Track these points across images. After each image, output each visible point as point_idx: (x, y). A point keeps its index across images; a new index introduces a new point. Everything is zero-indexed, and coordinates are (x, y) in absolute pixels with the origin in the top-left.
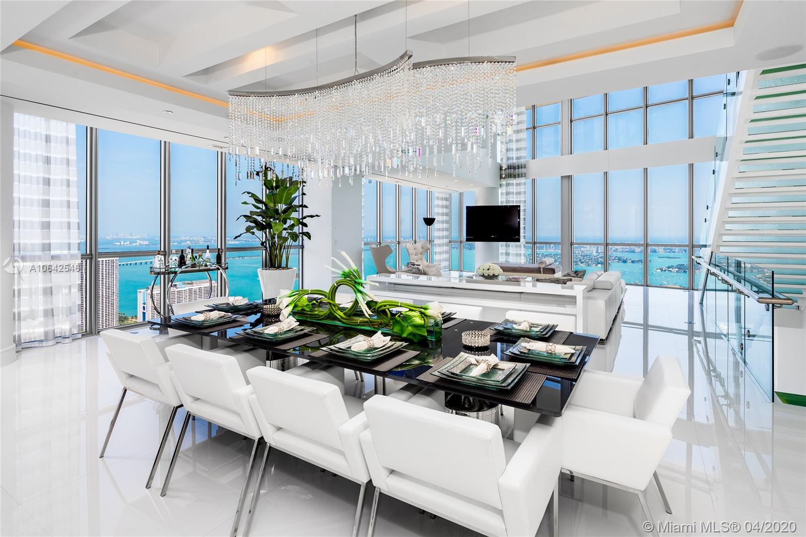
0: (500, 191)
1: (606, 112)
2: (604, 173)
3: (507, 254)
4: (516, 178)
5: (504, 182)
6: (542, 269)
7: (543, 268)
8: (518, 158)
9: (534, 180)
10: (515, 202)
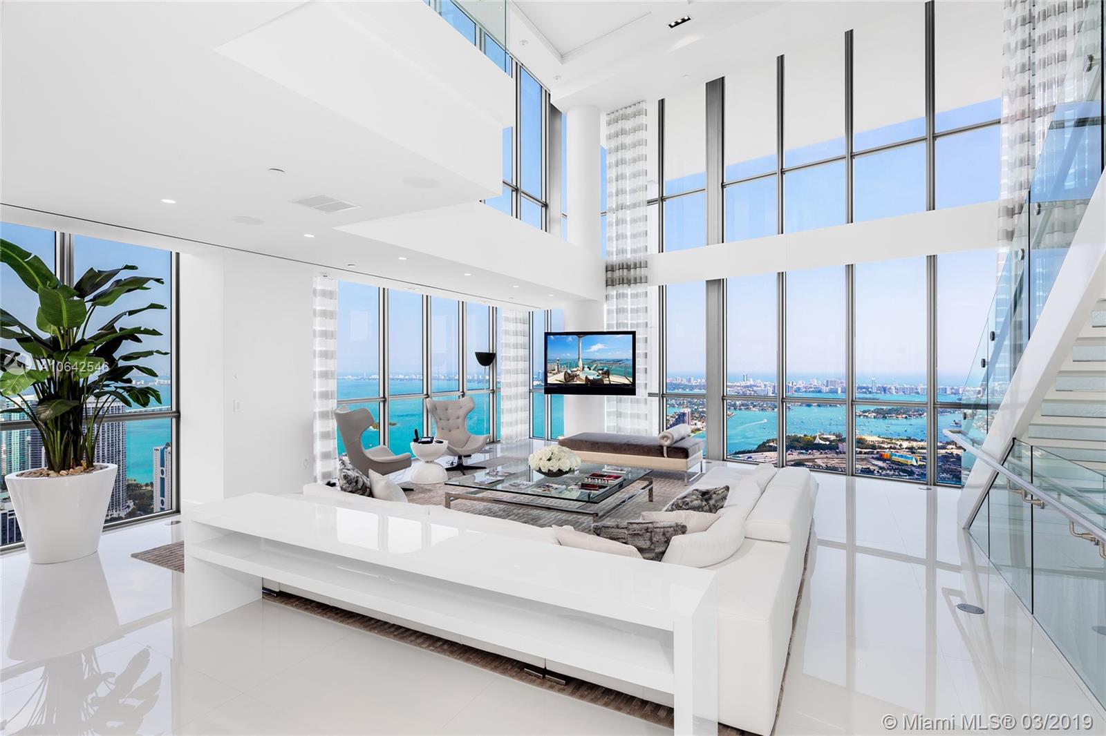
0: (605, 307)
1: (782, 169)
2: (779, 273)
3: (619, 415)
4: (632, 285)
5: (613, 292)
6: (665, 449)
7: (668, 447)
8: (634, 251)
9: (662, 289)
10: (629, 326)
